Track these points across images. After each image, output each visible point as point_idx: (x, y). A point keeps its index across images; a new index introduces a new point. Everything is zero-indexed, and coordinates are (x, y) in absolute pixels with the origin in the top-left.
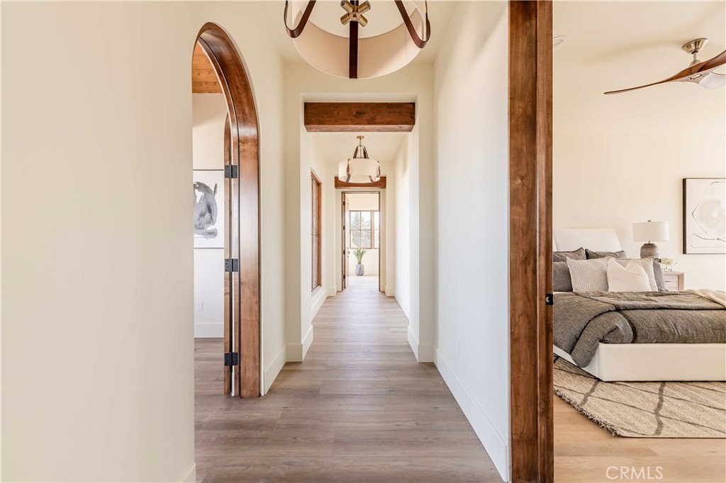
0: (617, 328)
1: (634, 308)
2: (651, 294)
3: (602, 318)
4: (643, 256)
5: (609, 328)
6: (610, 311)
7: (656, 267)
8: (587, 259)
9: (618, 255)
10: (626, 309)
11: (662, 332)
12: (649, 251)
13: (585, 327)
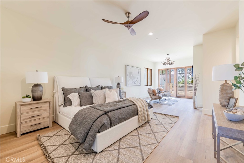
0: (104, 123)
1: (111, 111)
2: (118, 102)
3: (99, 120)
4: (117, 87)
5: (101, 124)
6: (102, 115)
7: (120, 91)
8: (101, 89)
9: (110, 88)
10: (109, 112)
11: (120, 119)
12: (119, 86)
13: (91, 126)
